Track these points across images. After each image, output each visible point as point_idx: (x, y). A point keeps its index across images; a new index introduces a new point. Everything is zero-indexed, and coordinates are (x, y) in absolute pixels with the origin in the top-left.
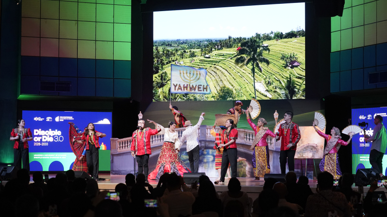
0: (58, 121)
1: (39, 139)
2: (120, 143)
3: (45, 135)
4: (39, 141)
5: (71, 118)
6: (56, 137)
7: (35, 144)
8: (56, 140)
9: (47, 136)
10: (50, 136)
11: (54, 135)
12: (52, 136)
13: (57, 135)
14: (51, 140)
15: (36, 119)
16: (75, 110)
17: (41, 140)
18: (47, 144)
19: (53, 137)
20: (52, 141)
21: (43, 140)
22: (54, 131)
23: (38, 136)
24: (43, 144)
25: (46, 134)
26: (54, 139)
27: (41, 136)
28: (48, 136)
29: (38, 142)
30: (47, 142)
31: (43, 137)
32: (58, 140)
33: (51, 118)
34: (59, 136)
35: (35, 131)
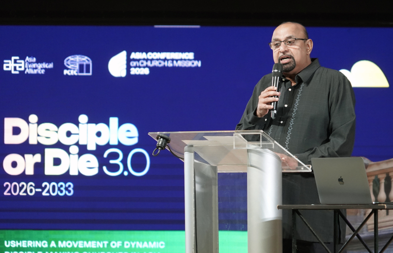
0: (123, 74)
1: (27, 164)
2: (377, 183)
3: (59, 145)
4: (30, 171)
5: (185, 59)
6: (114, 156)
7: (10, 190)
8: (115, 168)
9: (66, 148)
10: (83, 150)
11: (102, 142)
12: (92, 147)
13: (120, 146)
14: (88, 166)
15: (11, 65)
16: (207, 18)
17: (39, 167)
18: (66, 190)
19: (99, 152)
20: (95, 172)
21: (50, 170)
22: (101, 127)
23: (25, 149)
24: (49, 189)
25: (66, 141)
26: (103, 162)
27: (39, 149)
28: (74, 150)
29: (23, 177)
30: (66, 177)
31: (50, 154)
32: (123, 169)
33: (85, 60)
34: (126, 149)
35: (10, 123)
